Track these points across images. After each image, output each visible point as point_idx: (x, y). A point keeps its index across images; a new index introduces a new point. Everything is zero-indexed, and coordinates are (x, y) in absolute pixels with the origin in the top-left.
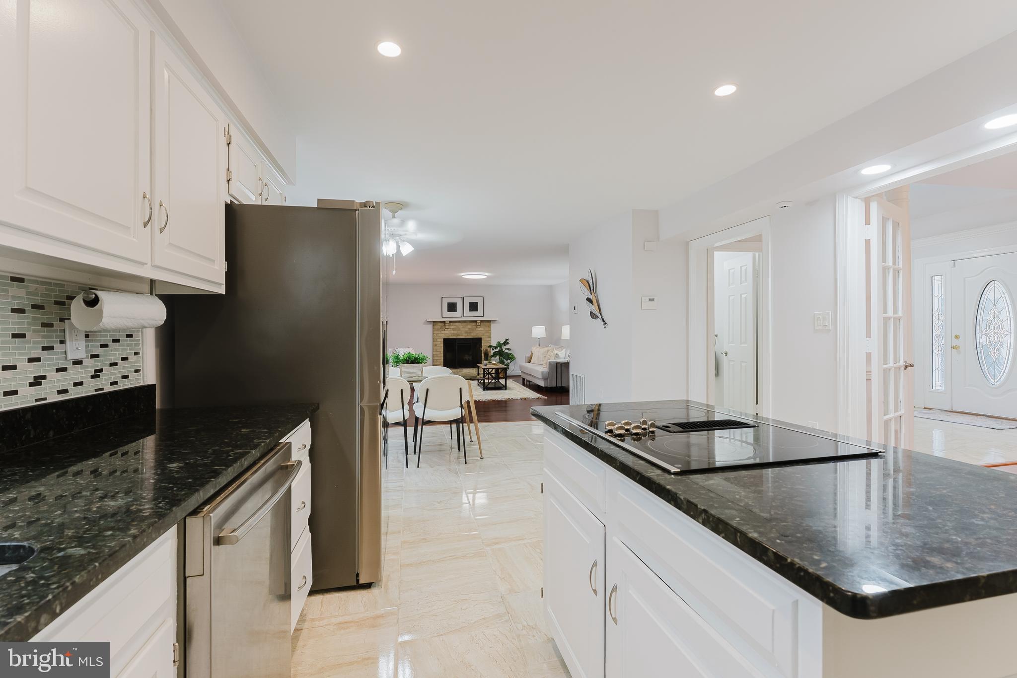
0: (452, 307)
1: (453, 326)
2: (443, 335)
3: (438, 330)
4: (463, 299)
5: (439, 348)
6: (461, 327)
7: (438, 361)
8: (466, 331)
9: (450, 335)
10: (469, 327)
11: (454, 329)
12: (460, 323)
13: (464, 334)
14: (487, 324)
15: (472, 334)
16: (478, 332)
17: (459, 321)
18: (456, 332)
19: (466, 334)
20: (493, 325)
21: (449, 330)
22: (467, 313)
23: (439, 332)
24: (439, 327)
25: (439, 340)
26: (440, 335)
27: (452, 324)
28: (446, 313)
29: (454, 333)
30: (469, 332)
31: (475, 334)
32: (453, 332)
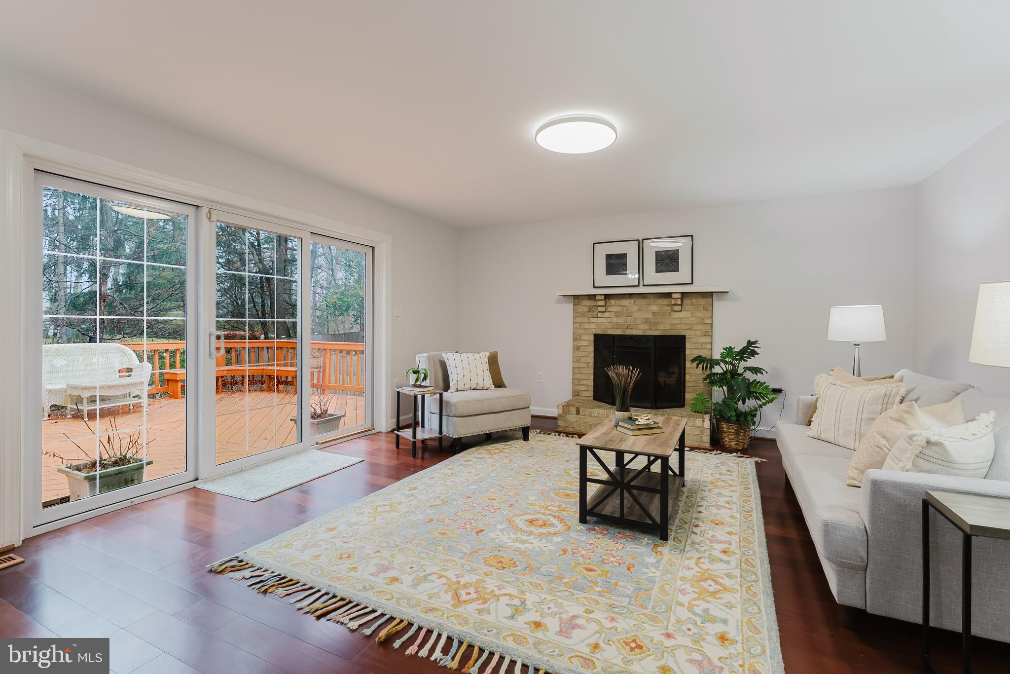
0: (616, 264)
1: (615, 306)
2: (594, 326)
3: (582, 315)
4: (640, 244)
5: (584, 354)
6: (636, 308)
7: (585, 382)
8: (646, 318)
9: (610, 326)
10: (654, 308)
11: (618, 314)
12: (632, 301)
13: (641, 326)
14: (702, 301)
15: (661, 327)
16: (676, 321)
17: (630, 295)
18: (621, 320)
19: (647, 326)
20: (719, 306)
21: (607, 314)
22: (651, 275)
23: (586, 320)
24: (586, 309)
25: (584, 337)
26: (586, 326)
27: (613, 302)
28: (603, 278)
29: (617, 324)
30: (653, 320)
31: (668, 327)
32: (615, 320)
